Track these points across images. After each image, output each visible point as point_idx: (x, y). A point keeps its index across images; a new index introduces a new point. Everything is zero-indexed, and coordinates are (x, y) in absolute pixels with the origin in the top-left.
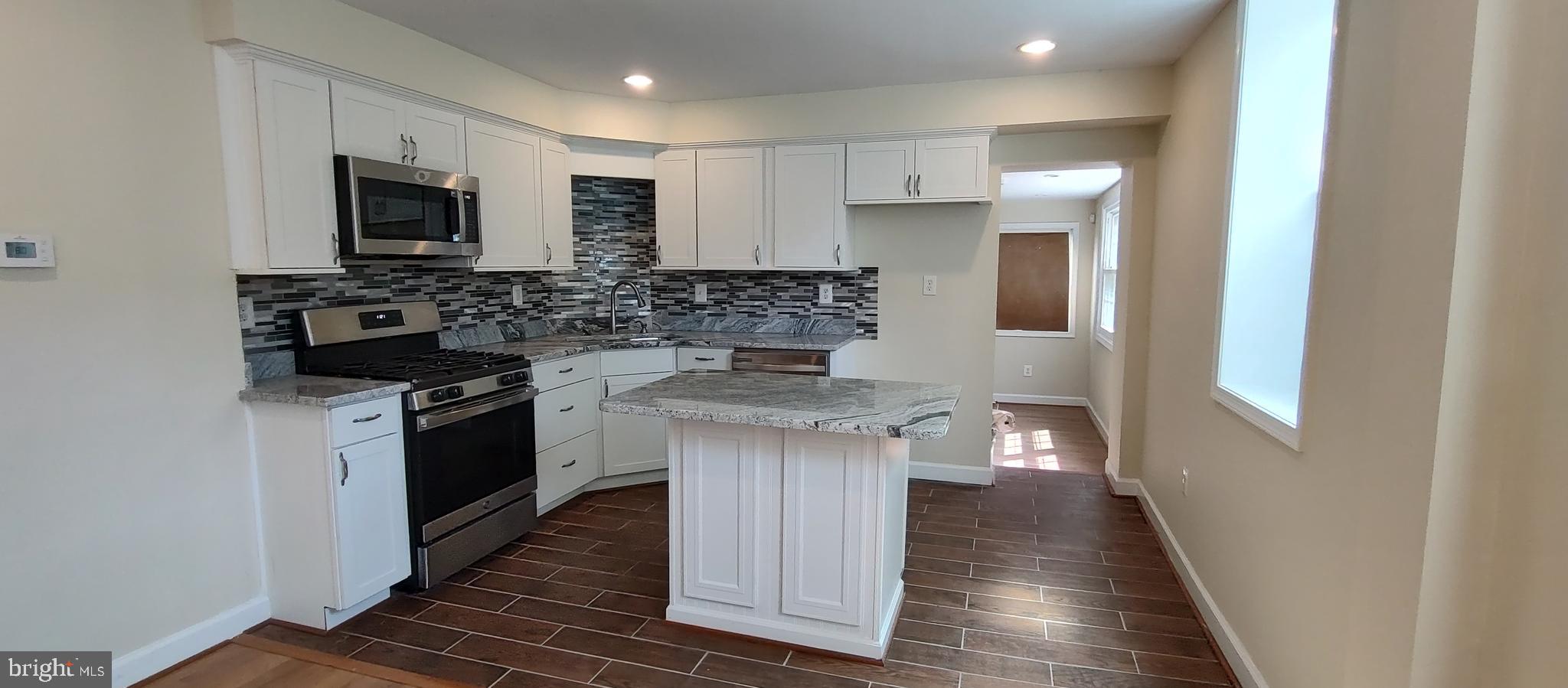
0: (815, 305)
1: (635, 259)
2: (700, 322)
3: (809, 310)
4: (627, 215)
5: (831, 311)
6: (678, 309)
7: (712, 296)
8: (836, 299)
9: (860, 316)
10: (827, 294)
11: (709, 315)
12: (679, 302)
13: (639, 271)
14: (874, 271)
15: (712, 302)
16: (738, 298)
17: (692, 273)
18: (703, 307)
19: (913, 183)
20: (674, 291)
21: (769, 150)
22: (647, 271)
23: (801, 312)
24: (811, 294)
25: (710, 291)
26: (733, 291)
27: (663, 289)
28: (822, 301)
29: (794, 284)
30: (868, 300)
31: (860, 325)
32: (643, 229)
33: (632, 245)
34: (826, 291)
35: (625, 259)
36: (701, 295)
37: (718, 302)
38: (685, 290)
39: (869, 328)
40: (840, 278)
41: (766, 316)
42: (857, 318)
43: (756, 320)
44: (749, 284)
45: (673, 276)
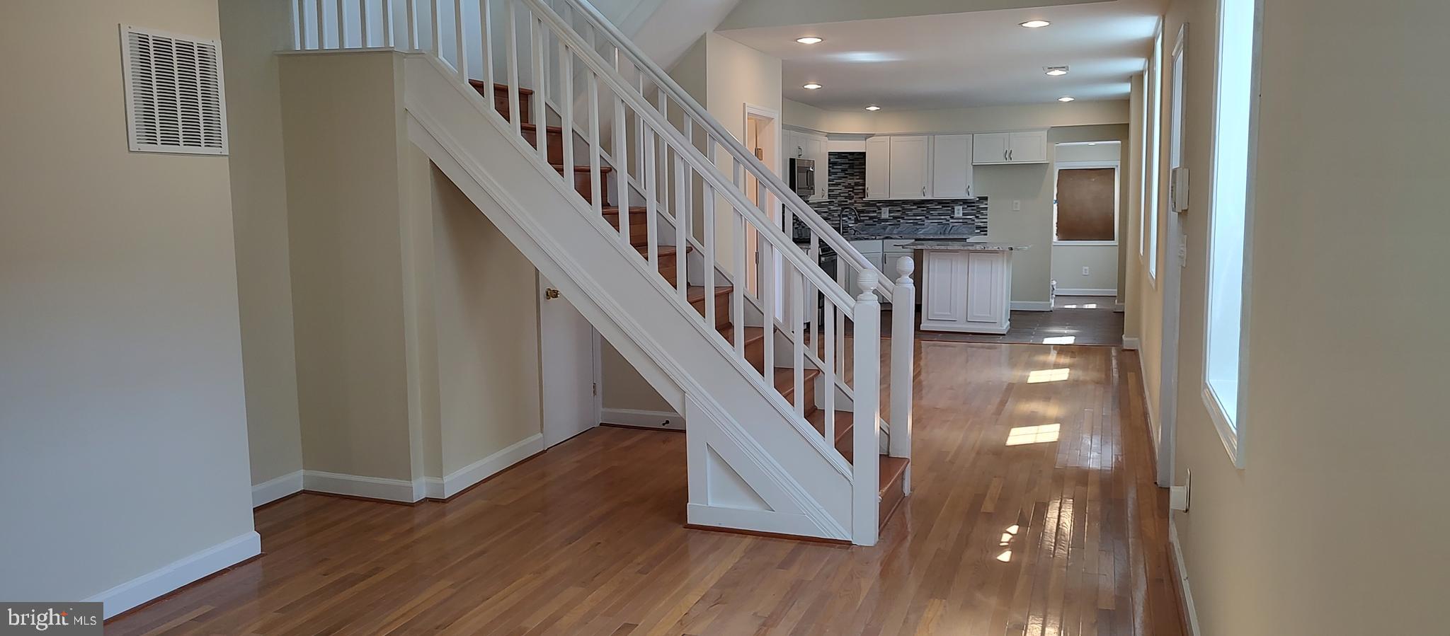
0: (952, 218)
1: (847, 195)
2: (884, 228)
3: (949, 221)
4: (843, 170)
5: (961, 221)
6: (871, 222)
7: (892, 215)
8: (964, 214)
9: (978, 223)
10: (959, 211)
11: (890, 225)
12: (871, 218)
13: (849, 201)
14: (986, 199)
15: (891, 218)
16: (907, 215)
17: (879, 202)
18: (886, 220)
19: (1008, 154)
20: (869, 212)
21: (931, 137)
22: (853, 201)
23: (944, 222)
24: (950, 212)
25: (890, 212)
26: (904, 211)
27: (862, 212)
28: (956, 215)
29: (941, 207)
30: (982, 214)
31: (978, 228)
32: (851, 178)
33: (846, 187)
34: (959, 210)
35: (842, 195)
36: (885, 213)
37: (895, 218)
38: (875, 211)
39: (982, 229)
40: (965, 202)
41: (924, 225)
42: (976, 224)
43: (918, 227)
44: (914, 207)
45: (869, 204)
